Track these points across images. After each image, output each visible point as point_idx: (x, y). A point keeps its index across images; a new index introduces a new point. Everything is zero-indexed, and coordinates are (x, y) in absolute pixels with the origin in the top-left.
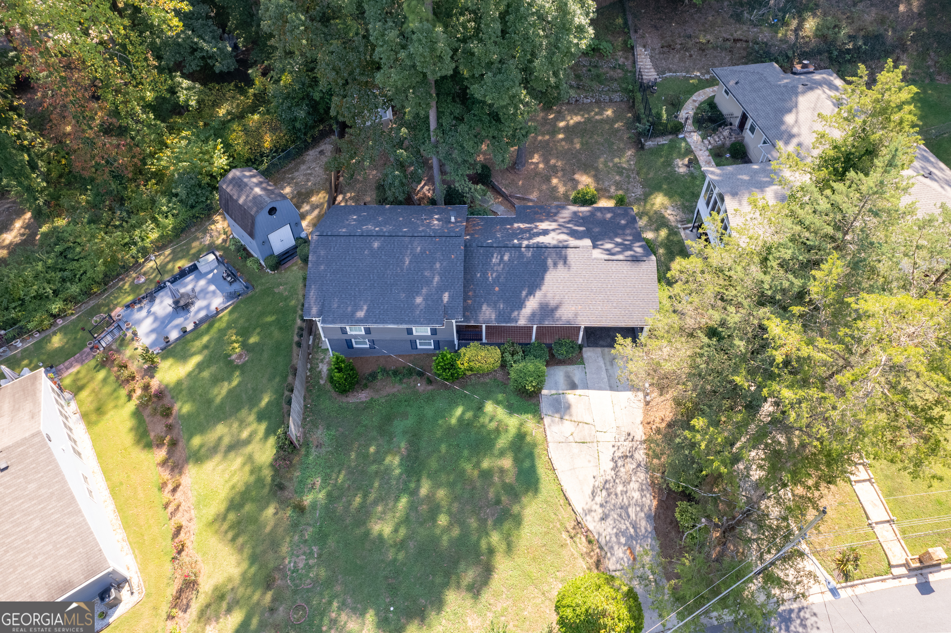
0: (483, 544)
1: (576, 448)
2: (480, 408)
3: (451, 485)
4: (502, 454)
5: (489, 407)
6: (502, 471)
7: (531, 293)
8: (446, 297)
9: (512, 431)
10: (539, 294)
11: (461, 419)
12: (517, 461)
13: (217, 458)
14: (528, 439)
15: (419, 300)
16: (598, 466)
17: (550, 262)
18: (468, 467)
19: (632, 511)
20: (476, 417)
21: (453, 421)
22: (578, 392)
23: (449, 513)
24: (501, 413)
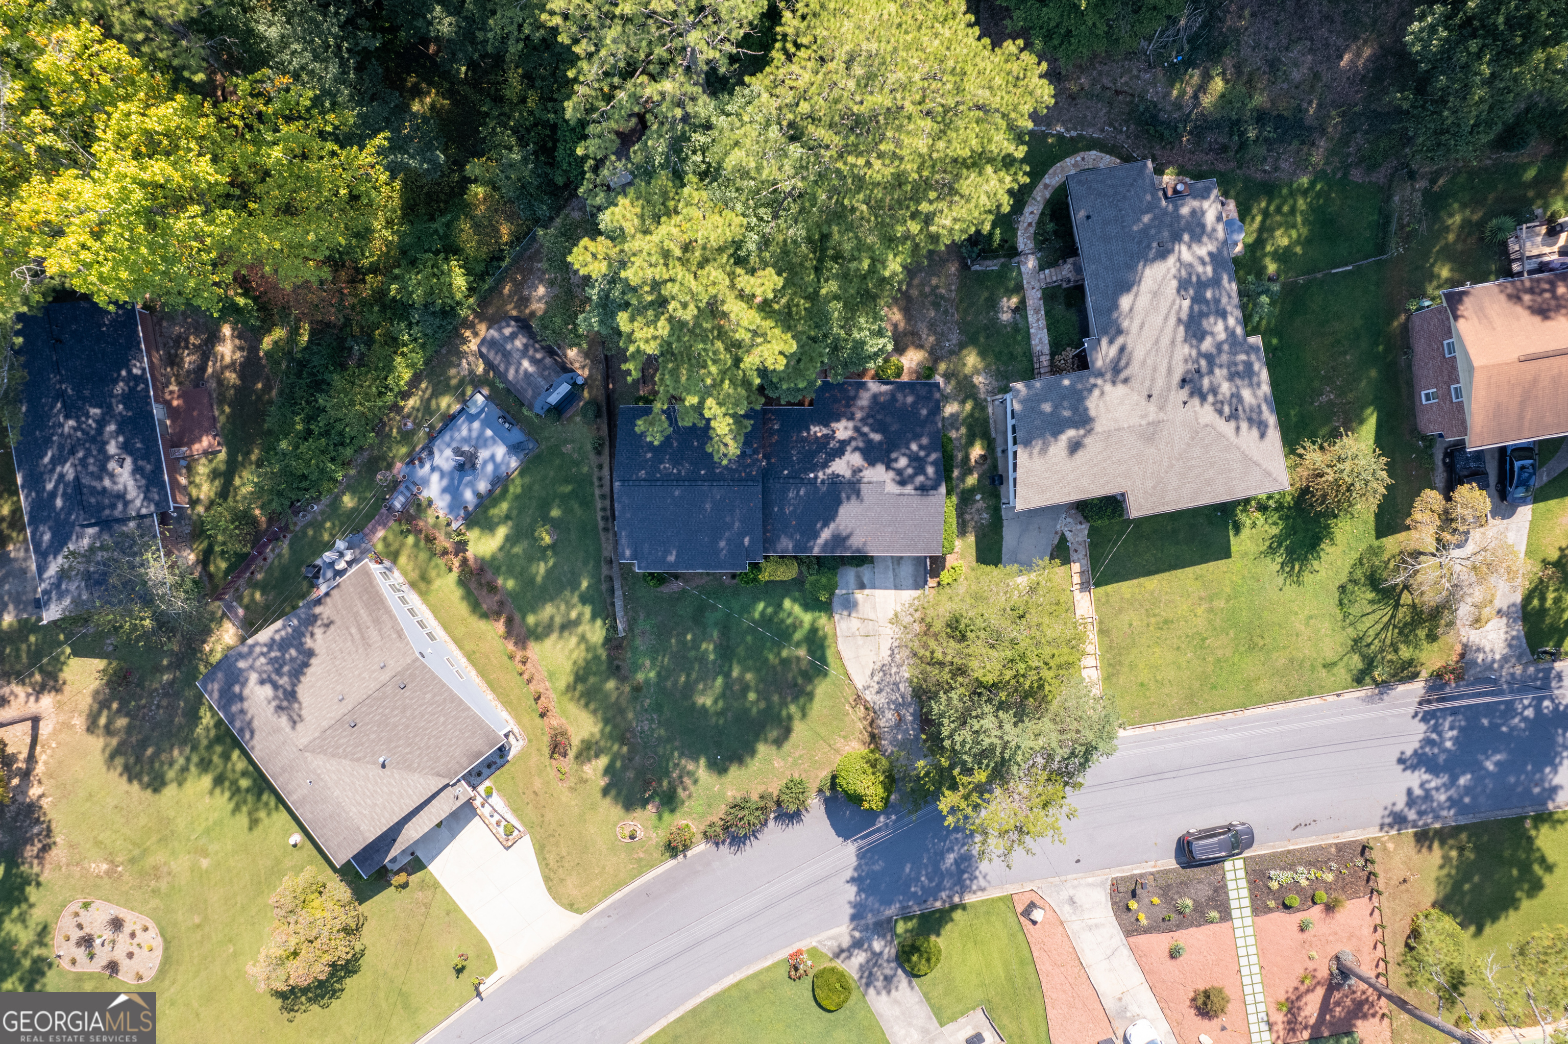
0: (784, 713)
1: (860, 641)
2: (780, 606)
3: (758, 670)
4: (798, 645)
5: (787, 603)
6: (798, 659)
7: (826, 524)
8: (747, 541)
9: (807, 626)
10: (832, 526)
11: (763, 613)
12: (811, 652)
13: (554, 636)
14: (821, 633)
15: (722, 544)
16: (878, 654)
17: (844, 495)
18: (771, 657)
19: (902, 687)
20: (776, 613)
21: (757, 615)
22: (866, 592)
23: (758, 692)
24: (797, 609)
